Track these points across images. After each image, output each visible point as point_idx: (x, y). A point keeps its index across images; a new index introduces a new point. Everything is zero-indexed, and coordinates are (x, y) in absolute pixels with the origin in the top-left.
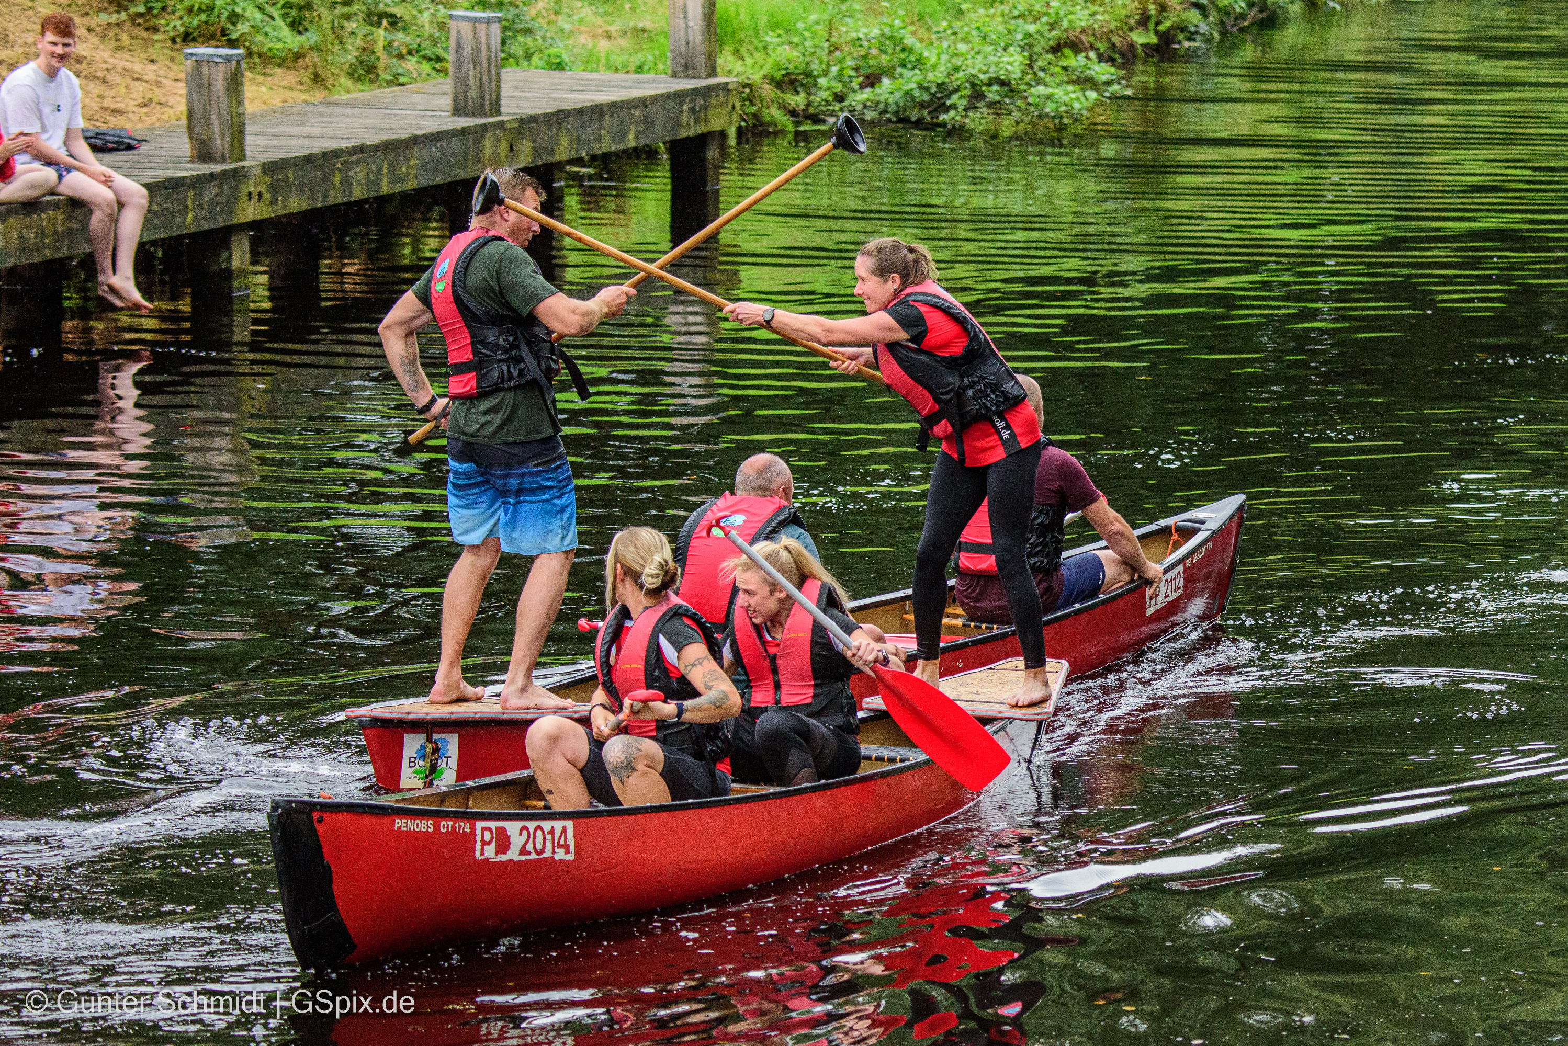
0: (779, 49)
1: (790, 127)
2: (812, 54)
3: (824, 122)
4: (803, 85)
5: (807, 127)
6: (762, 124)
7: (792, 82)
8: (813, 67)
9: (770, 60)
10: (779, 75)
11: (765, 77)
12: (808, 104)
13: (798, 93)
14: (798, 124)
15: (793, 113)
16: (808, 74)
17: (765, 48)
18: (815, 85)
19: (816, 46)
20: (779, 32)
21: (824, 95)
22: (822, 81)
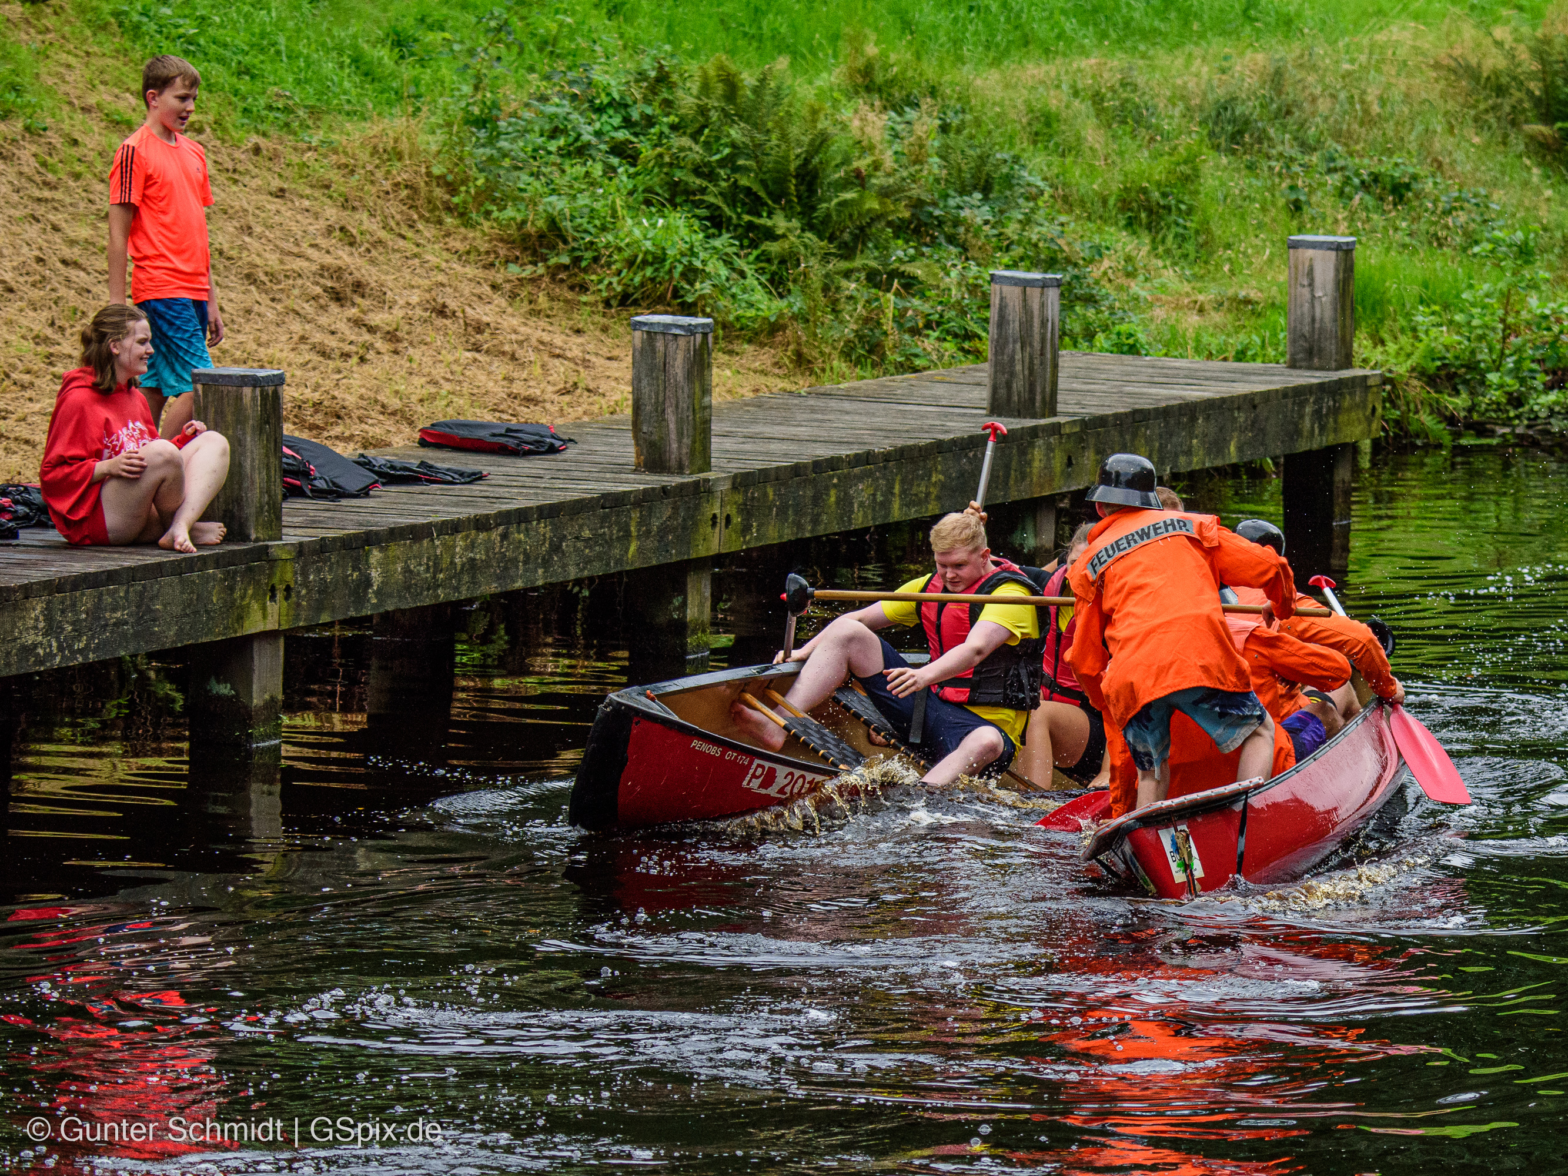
0: (1434, 332)
1: (1447, 440)
2: (1481, 338)
3: (1492, 434)
4: (1466, 382)
5: (1468, 441)
6: (1407, 434)
7: (1451, 377)
8: (1480, 357)
9: (1421, 346)
10: (1433, 366)
11: (1413, 369)
12: (1470, 410)
13: (1457, 393)
14: (1457, 435)
15: (1451, 420)
16: (1472, 366)
17: (1414, 330)
18: (1483, 382)
19: (1486, 326)
20: (1436, 308)
21: (1495, 395)
22: (1493, 377)
